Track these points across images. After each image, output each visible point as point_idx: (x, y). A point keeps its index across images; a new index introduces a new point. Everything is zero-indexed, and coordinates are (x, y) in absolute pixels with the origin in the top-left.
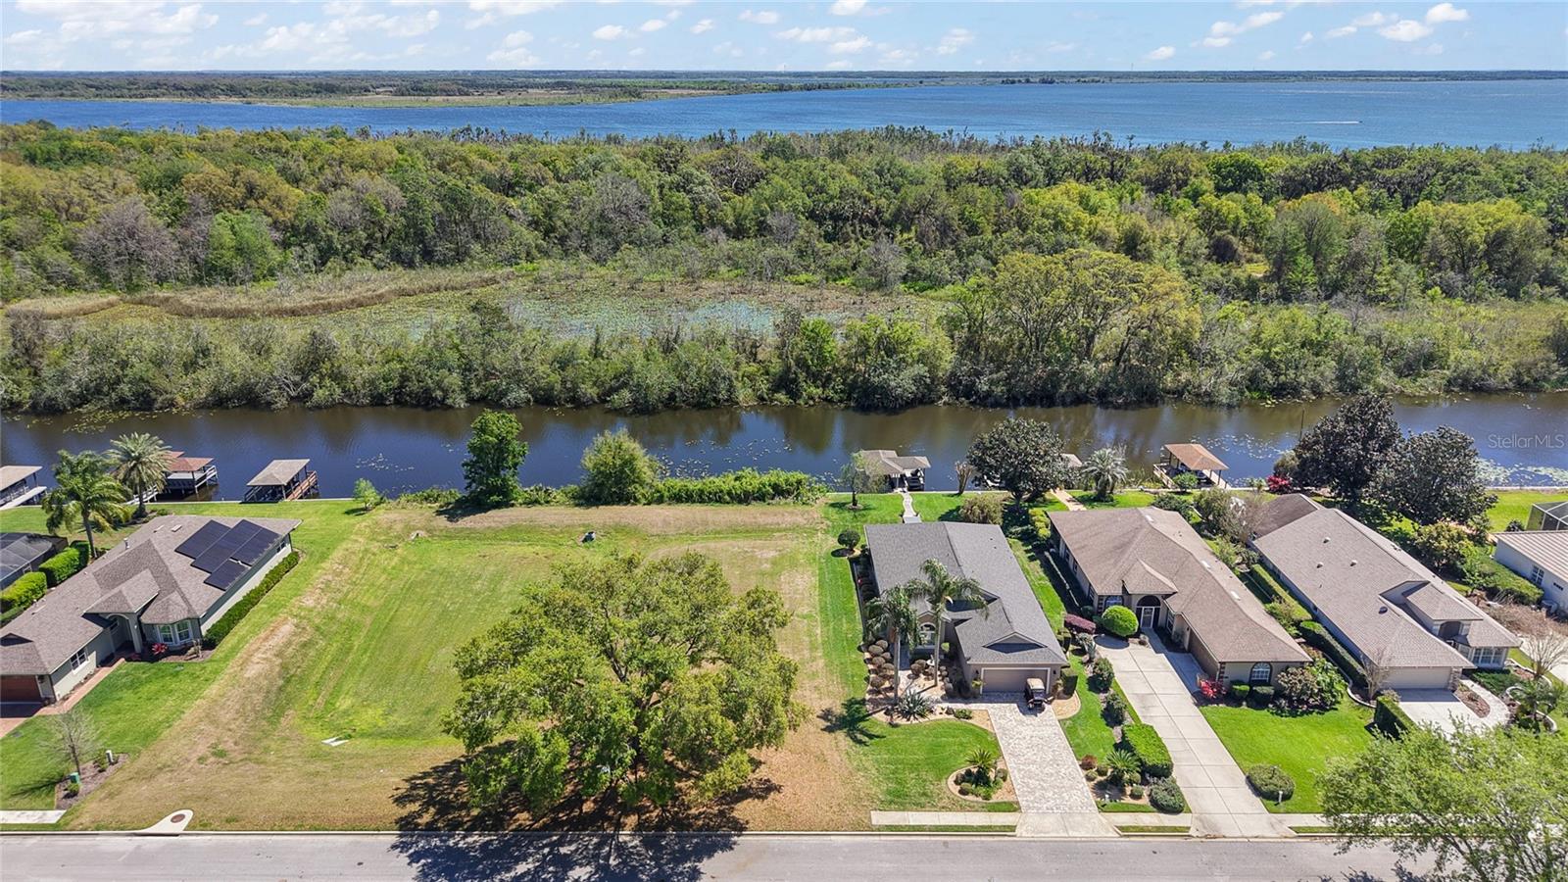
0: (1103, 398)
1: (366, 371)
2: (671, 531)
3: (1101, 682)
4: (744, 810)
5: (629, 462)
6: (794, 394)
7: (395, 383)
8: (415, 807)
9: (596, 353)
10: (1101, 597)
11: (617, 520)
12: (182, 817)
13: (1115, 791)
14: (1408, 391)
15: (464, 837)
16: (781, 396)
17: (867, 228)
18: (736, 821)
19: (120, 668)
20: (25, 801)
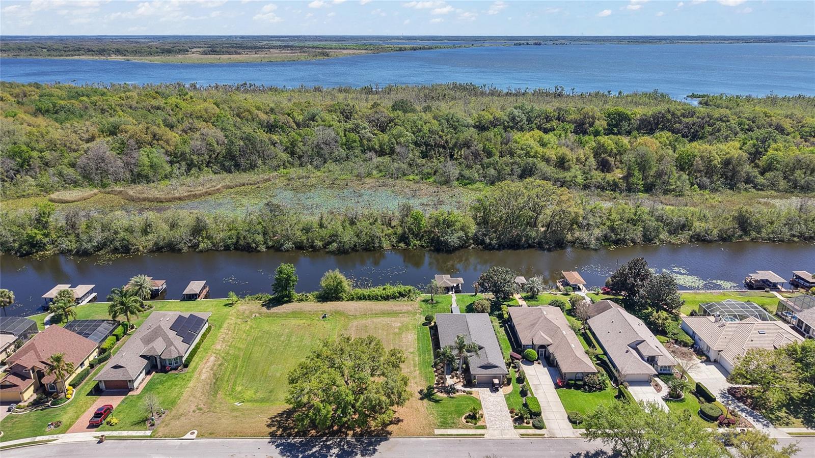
0: (540, 246)
1: (222, 235)
2: (358, 314)
3: (521, 380)
4: (390, 428)
5: (340, 283)
6: (407, 244)
7: (234, 240)
8: (274, 429)
9: (321, 226)
10: (524, 346)
11: (336, 308)
12: (194, 433)
13: (521, 421)
14: (673, 241)
15: (293, 439)
16: (402, 245)
17: (441, 150)
18: (388, 431)
19: (154, 376)
20: (137, 427)
